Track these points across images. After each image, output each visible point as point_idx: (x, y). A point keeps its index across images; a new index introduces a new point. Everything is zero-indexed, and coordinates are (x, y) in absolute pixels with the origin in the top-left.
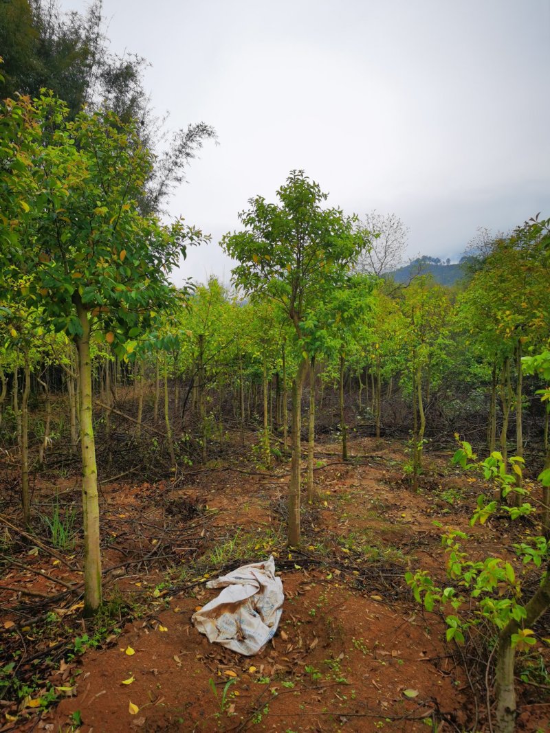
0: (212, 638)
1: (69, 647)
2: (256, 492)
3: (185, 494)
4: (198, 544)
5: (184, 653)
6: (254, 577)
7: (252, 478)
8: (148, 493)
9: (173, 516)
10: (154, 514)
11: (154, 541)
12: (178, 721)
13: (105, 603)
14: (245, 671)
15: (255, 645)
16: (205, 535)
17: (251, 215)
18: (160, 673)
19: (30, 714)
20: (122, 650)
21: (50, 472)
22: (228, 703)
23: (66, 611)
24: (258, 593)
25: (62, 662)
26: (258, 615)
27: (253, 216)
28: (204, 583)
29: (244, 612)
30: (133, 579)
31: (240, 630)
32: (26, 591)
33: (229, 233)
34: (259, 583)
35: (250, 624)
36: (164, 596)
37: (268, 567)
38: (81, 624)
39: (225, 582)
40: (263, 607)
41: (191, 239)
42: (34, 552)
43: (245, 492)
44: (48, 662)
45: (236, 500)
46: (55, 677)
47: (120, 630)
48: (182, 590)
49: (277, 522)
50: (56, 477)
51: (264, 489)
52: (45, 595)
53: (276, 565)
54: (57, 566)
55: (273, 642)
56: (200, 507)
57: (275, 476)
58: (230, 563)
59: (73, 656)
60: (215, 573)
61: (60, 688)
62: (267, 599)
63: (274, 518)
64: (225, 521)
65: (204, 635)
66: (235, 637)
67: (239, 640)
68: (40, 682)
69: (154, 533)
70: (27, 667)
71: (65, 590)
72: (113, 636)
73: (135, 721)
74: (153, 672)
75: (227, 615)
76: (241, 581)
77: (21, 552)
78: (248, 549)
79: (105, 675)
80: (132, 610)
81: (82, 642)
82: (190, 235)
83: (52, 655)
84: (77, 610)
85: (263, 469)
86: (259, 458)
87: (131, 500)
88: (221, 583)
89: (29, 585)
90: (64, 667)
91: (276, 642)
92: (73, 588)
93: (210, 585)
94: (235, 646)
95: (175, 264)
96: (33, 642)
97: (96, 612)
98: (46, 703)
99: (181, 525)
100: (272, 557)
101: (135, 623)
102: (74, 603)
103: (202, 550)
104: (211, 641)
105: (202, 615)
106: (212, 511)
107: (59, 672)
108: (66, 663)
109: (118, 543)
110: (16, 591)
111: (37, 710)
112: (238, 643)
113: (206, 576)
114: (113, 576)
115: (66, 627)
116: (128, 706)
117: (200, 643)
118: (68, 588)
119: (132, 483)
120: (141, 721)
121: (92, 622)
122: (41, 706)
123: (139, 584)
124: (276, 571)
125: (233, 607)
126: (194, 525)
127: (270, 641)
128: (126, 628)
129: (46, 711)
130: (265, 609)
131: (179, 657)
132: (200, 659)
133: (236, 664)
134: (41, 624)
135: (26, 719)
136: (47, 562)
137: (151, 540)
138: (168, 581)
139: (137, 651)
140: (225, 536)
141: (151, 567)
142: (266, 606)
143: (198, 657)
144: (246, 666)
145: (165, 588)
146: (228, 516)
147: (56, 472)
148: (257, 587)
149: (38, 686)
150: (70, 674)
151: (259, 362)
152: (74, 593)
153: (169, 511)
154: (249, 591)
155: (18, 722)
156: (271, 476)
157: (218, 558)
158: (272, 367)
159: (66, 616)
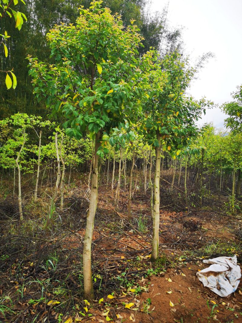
0: (205, 285)
1: (145, 272)
2: (226, 224)
3: (192, 220)
4: (198, 242)
5: (193, 287)
6: (226, 263)
7: (225, 218)
8: (175, 216)
9: (186, 228)
10: (178, 226)
11: (178, 237)
12: (191, 315)
13: (160, 258)
14: (220, 303)
15: (225, 293)
16: (201, 239)
17: (237, 94)
18: (183, 293)
19: (131, 294)
20: (167, 279)
21: (136, 201)
22: (213, 314)
23: (144, 257)
24: (228, 270)
25: (143, 277)
26: (227, 280)
27: (238, 94)
28: (202, 260)
29: (221, 277)
30: (170, 251)
31: (218, 284)
32: (129, 246)
33: (226, 103)
34: (229, 266)
35: (223, 283)
36: (184, 261)
37: (233, 260)
38: (150, 264)
39: (212, 262)
40: (230, 277)
41: (208, 106)
42: (131, 231)
43: (221, 223)
44: (137, 276)
45: (216, 226)
46: (140, 282)
47: (165, 271)
48: (192, 261)
49: (237, 240)
50: (138, 204)
51: (231, 223)
52: (136, 249)
53: (237, 260)
54: (140, 239)
55: (235, 294)
56: (199, 226)
57: (236, 218)
58: (214, 254)
59: (147, 276)
60: (207, 257)
61: (142, 287)
62: (233, 274)
63: (236, 238)
64: (211, 235)
65: (202, 283)
66: (216, 287)
67: (218, 289)
68: (135, 283)
69: (178, 234)
70: (129, 276)
71: (143, 249)
72: (163, 272)
73: (172, 309)
74: (180, 291)
75: (212, 277)
76: (220, 263)
77: (126, 231)
78: (223, 250)
79: (160, 287)
80: (170, 263)
81: (150, 271)
82: (208, 104)
83: (139, 274)
84: (148, 258)
85: (230, 214)
86: (229, 209)
87: (168, 218)
88: (210, 262)
89: (130, 244)
90: (143, 279)
91: (236, 294)
92: (147, 249)
93: (204, 261)
94: (215, 291)
95: (199, 117)
96: (132, 266)
97: (156, 260)
98: (137, 292)
99: (190, 232)
100: (235, 256)
101: (172, 269)
102: (147, 255)
103: (200, 246)
104: (205, 286)
105: (201, 273)
106: (204, 229)
107: (141, 281)
108: (144, 278)
109: (163, 235)
110: (125, 245)
111: (134, 293)
112: (217, 290)
113: (203, 257)
114: (162, 247)
115: (144, 264)
116: (169, 302)
117: (200, 285)
118: (144, 248)
119: (168, 211)
120: (175, 310)
121: (154, 264)
122: (135, 292)
123: (173, 254)
124: (237, 263)
125: (216, 274)
126: (196, 234)
127: (233, 293)
128: (168, 270)
129: (137, 295)
130: (231, 278)
131: (191, 288)
132: (199, 292)
133: (216, 299)
134: (135, 260)
135: (130, 296)
136: (136, 236)
137: (177, 236)
138: (185, 255)
139: (173, 281)
140: (211, 241)
141: (177, 248)
142: (232, 277)
143: (199, 291)
144: (221, 301)
145: (184, 258)
146: (213, 233)
147: (138, 202)
148: (228, 268)
149: (134, 284)
150: (146, 283)
151: (230, 164)
152: (147, 251)
153: (185, 226)
154: (223, 269)
155: (126, 296)
156: (234, 218)
157: (208, 251)
158: (237, 166)
159: (143, 259)
